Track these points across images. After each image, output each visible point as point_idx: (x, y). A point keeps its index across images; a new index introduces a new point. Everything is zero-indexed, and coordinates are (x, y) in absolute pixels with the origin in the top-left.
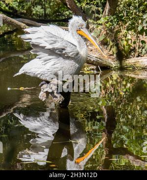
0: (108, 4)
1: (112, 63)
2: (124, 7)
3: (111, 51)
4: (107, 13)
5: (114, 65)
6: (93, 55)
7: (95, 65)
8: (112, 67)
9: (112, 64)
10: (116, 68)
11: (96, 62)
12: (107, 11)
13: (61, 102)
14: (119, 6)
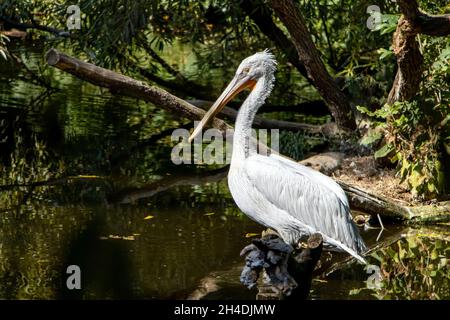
0: (400, 74)
1: (408, 208)
2: (437, 82)
3: (406, 182)
4: (397, 95)
5: (411, 215)
6: (363, 190)
7: (367, 212)
8: (406, 219)
9: (406, 212)
10: (417, 220)
11: (371, 205)
12: (398, 90)
13: (289, 293)
14: (425, 79)
